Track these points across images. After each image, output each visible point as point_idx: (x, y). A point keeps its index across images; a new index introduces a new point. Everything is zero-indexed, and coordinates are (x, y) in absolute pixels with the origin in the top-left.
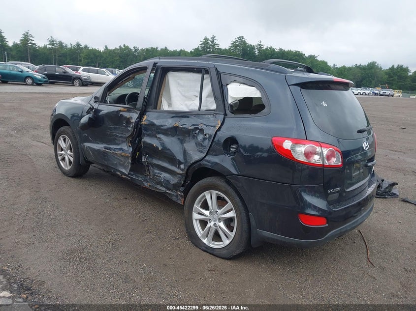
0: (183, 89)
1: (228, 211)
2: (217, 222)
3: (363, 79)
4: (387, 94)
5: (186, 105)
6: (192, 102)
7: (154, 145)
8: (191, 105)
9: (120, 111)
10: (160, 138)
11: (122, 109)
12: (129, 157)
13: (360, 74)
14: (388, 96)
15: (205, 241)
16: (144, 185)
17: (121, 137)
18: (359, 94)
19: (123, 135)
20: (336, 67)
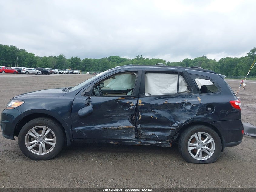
0: (159, 82)
1: (209, 140)
2: (203, 147)
3: (58, 64)
4: (77, 73)
5: (160, 91)
6: (165, 89)
7: (152, 117)
8: (164, 91)
9: (119, 99)
10: (155, 112)
11: (120, 98)
12: (133, 128)
13: (55, 62)
14: (78, 74)
15: (198, 159)
16: (136, 144)
17: (116, 117)
18: (63, 73)
19: (119, 115)
20: (39, 57)
